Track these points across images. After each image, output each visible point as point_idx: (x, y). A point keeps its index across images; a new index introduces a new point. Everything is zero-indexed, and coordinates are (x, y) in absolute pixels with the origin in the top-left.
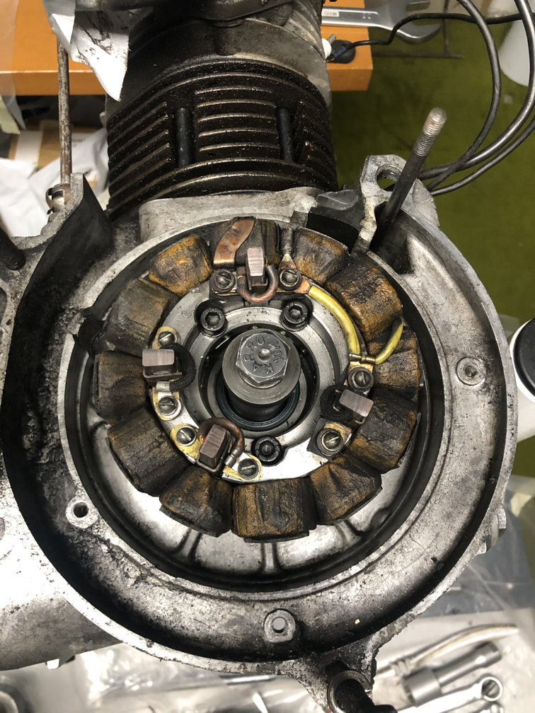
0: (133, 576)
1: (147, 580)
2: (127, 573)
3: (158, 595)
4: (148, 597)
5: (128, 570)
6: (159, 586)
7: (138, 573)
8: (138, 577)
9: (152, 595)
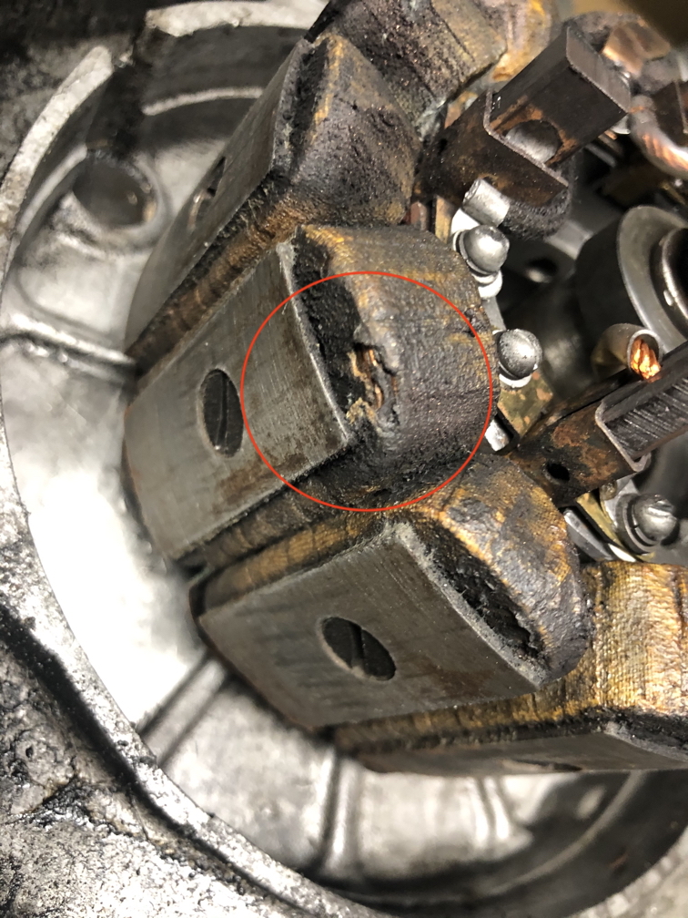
0: (43, 780)
1: (91, 805)
2: (22, 763)
3: (117, 867)
4: (79, 867)
5: (29, 751)
6: (129, 834)
7: (62, 775)
8: (60, 789)
9: (95, 861)
